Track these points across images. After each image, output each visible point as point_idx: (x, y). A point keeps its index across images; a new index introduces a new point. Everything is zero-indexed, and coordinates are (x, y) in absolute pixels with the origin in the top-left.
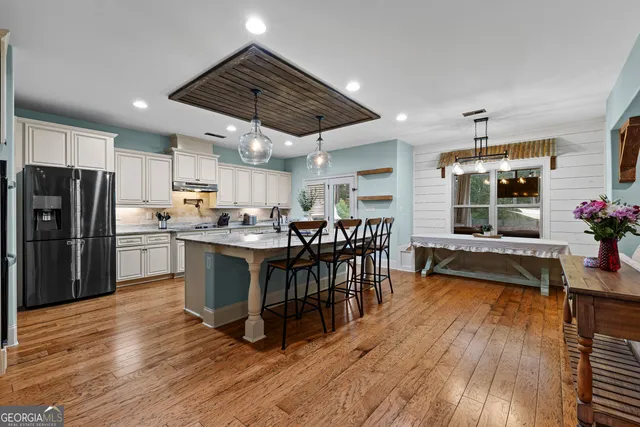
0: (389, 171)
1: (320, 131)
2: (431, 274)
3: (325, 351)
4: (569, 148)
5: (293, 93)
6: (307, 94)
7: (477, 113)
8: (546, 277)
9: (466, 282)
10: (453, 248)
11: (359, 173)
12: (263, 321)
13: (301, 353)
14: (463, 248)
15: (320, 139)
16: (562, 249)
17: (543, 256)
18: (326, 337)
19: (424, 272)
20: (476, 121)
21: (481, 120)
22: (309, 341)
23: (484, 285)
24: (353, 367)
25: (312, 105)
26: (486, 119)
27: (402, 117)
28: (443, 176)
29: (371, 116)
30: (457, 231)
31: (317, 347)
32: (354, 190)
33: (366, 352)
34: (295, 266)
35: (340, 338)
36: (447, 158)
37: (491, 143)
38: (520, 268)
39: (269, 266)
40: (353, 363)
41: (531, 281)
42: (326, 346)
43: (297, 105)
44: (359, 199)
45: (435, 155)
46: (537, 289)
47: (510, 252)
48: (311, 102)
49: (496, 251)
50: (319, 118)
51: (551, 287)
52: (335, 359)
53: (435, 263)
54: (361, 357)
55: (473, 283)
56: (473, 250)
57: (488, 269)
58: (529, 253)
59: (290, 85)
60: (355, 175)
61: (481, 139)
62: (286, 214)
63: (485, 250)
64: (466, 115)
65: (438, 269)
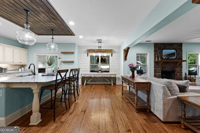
0: (73, 53)
1: (53, 35)
2: (86, 84)
3: (72, 116)
4: (115, 52)
5: (47, 18)
6: (53, 20)
7: (100, 40)
8: (112, 81)
9: (96, 85)
10: (93, 76)
11: (62, 53)
12: (40, 114)
13: (63, 120)
14: (95, 76)
15: (53, 38)
16: (115, 75)
17: (112, 76)
18: (68, 111)
19: (85, 84)
20: (99, 42)
21: (100, 42)
22: (63, 115)
23: (100, 85)
24: (84, 117)
25: (53, 25)
26: (101, 42)
27: (81, 37)
28: (88, 56)
29: (72, 34)
30: (91, 71)
31: (68, 116)
32: (59, 58)
33: (85, 111)
34: (58, 87)
35: (74, 110)
36: (89, 51)
37: (102, 48)
38: (107, 80)
39: (42, 89)
40: (84, 116)
41: (109, 83)
42: (71, 114)
43: (45, 23)
44: (61, 62)
45: (86, 50)
46: (111, 84)
47: (106, 76)
48: (53, 24)
49: (103, 76)
50: (53, 30)
51: (114, 84)
52: (77, 117)
53: (87, 81)
54: (85, 113)
55: (98, 85)
56: (98, 76)
57: (100, 81)
58: (110, 76)
59: (47, 14)
60: (60, 53)
61: (100, 47)
62: (24, 67)
63: (100, 76)
64: (97, 40)
65: (88, 83)
